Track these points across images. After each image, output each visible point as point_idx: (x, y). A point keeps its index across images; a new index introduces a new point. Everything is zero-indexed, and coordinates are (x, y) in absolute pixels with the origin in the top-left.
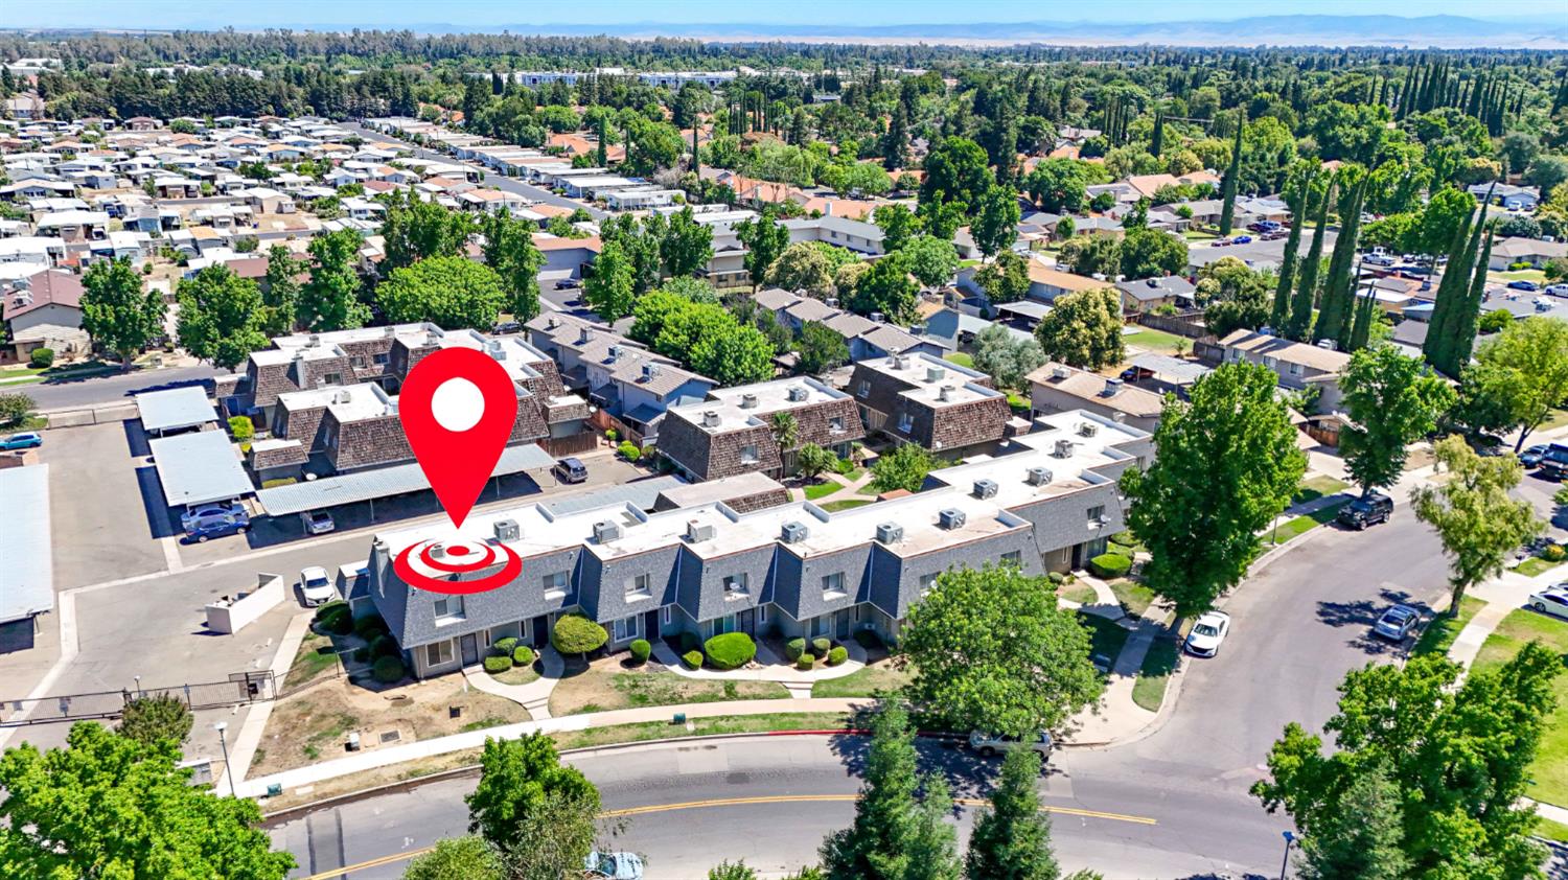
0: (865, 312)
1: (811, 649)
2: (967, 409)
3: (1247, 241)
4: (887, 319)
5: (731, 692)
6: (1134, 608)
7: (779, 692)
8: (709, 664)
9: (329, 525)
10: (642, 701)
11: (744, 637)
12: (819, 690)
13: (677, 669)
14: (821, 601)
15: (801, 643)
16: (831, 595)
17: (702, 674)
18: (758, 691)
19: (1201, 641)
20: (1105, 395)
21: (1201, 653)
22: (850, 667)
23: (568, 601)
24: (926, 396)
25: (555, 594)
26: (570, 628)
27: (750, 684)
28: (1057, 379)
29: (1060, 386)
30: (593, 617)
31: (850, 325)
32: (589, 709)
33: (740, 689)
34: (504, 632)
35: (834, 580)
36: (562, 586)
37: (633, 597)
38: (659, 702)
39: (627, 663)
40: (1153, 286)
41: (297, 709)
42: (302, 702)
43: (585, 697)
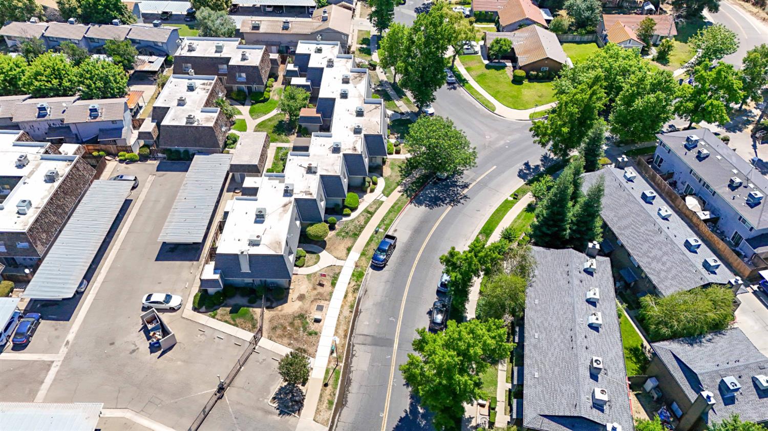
1: (369, 184)
2: (263, 60)
5: (369, 213)
6: (397, 110)
7: (378, 203)
8: (352, 210)
10: (356, 235)
11: (351, 194)
12: (385, 194)
13: (344, 219)
14: (367, 164)
16: (367, 160)
17: (354, 215)
18: (375, 207)
20: (286, 29)
22: (381, 181)
23: (303, 222)
24: (234, 59)
25: (298, 223)
26: (313, 229)
27: (370, 206)
28: (255, 26)
29: (262, 30)
30: (321, 220)
32: (349, 249)
33: (371, 210)
36: (297, 219)
37: (322, 204)
38: (360, 232)
39: (331, 229)
41: (279, 332)
42: (274, 328)
43: (342, 247)
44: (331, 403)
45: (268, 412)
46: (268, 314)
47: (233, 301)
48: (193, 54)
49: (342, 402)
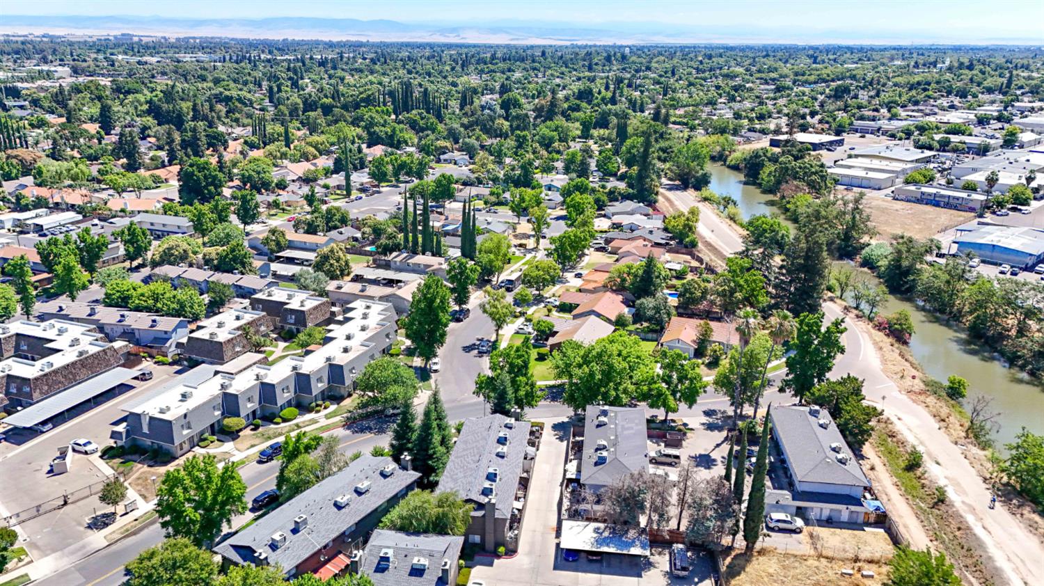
0: (230, 271)
1: (317, 406)
2: (316, 308)
3: (361, 198)
4: (243, 274)
5: (298, 426)
6: (410, 364)
7: (314, 421)
8: (285, 420)
9: (50, 425)
10: (270, 438)
11: (293, 409)
12: (327, 417)
13: (272, 426)
14: (318, 387)
15: (314, 404)
16: (320, 385)
17: (283, 425)
18: (308, 424)
19: (435, 367)
20: (362, 291)
21: (436, 371)
22: (333, 408)
23: (223, 414)
24: (294, 305)
25: (218, 413)
26: (231, 422)
27: (304, 422)
28: (340, 288)
29: (342, 290)
30: (239, 416)
31: (227, 279)
32: (253, 446)
33: (302, 425)
34: (202, 433)
35: (320, 380)
36: (219, 410)
37: (249, 405)
38: (275, 437)
39: (252, 430)
40: (341, 233)
41: (140, 481)
42: (139, 479)
43: (248, 444)
44: (127, 530)
45: (80, 524)
46: (145, 468)
47: (130, 457)
48: (270, 298)
49: (134, 533)
